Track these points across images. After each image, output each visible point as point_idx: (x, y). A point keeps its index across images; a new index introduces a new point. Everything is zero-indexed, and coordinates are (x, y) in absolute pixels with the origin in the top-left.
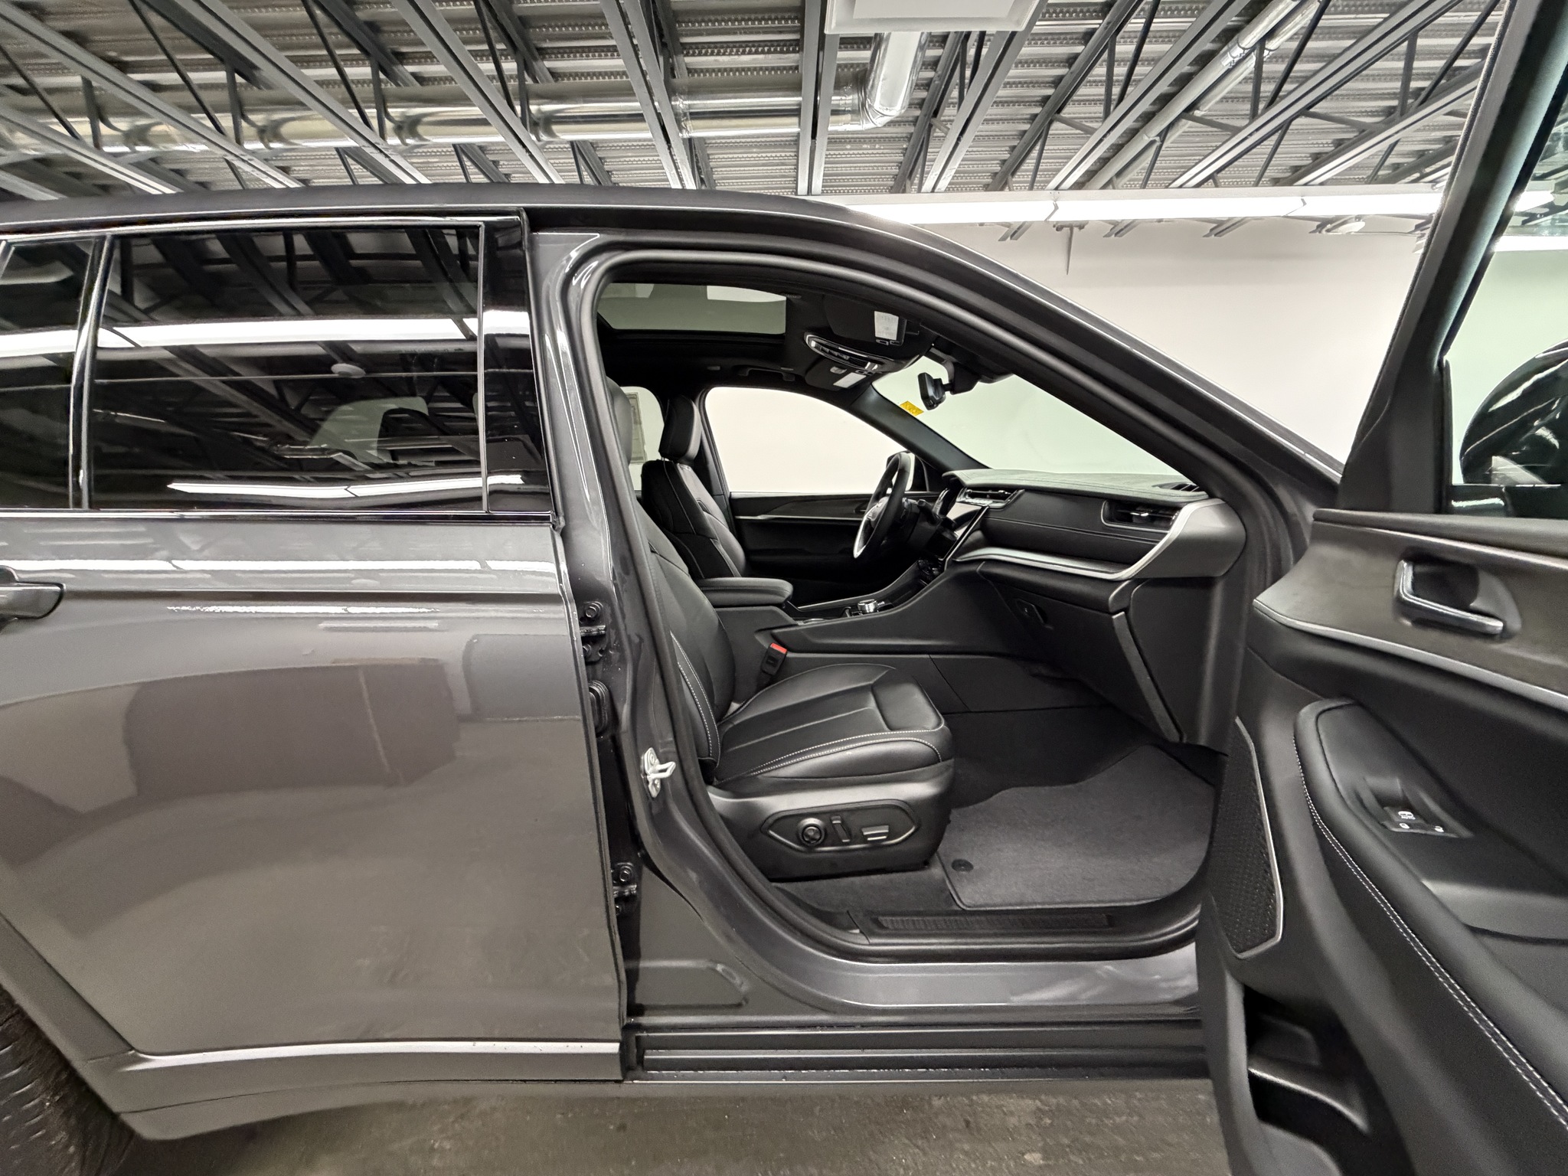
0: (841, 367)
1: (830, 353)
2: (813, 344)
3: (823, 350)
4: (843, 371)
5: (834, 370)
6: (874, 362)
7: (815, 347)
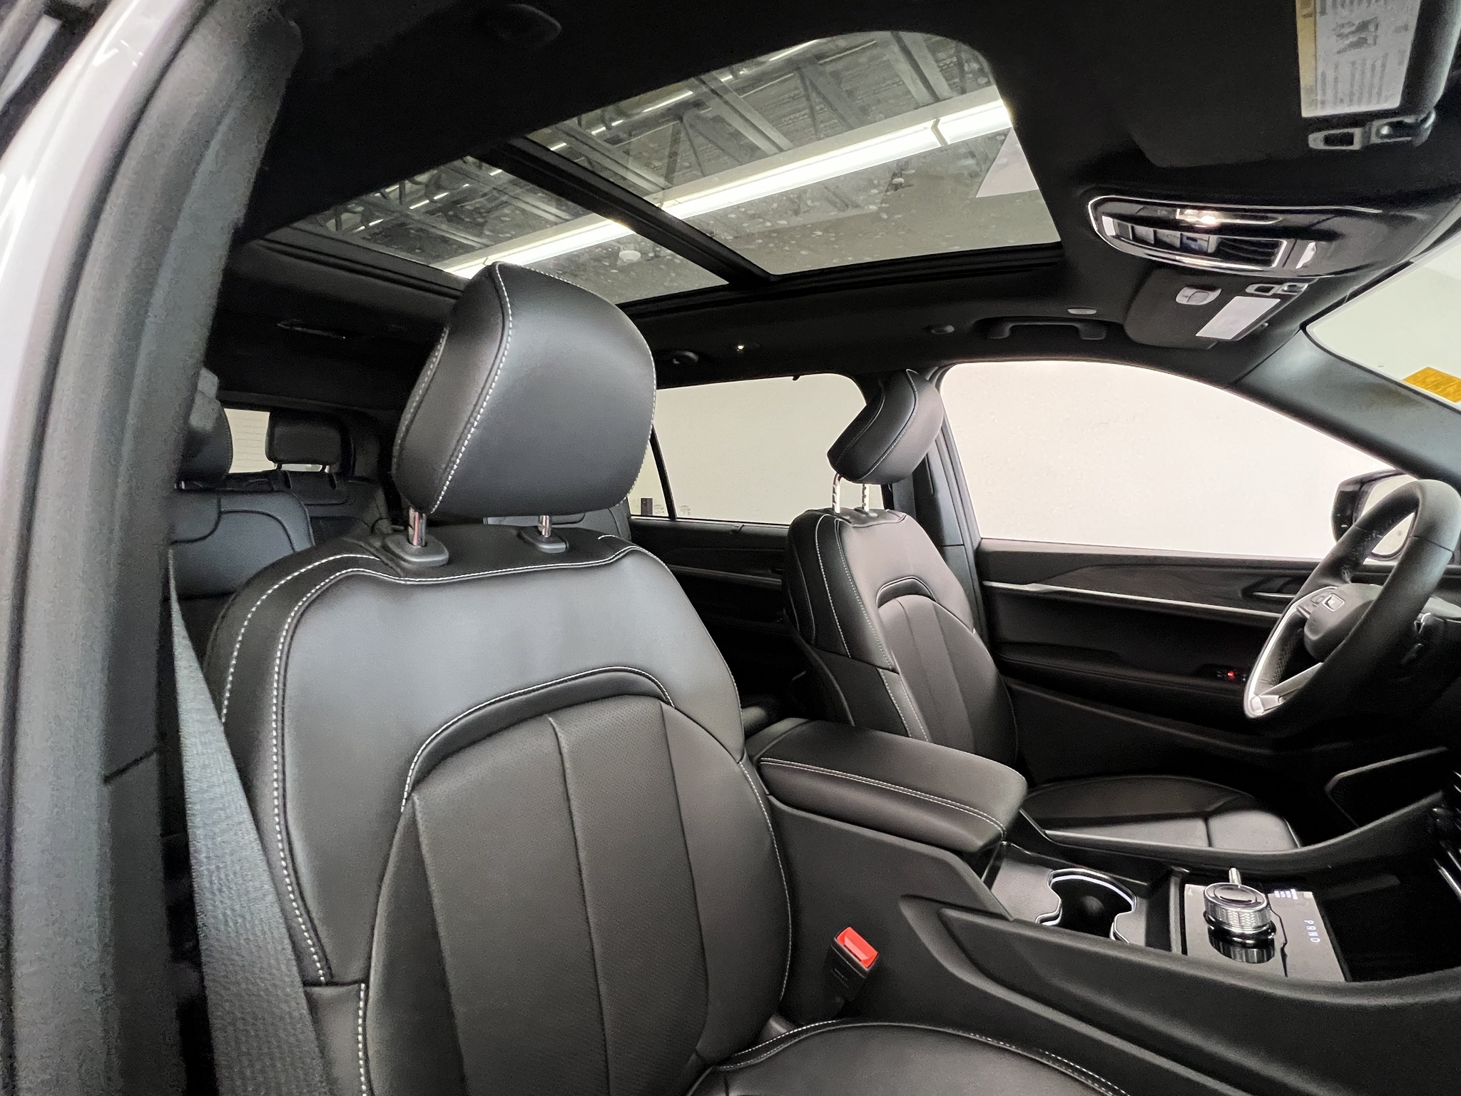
0: (1202, 280)
1: (1159, 243)
2: (1109, 227)
3: (1138, 240)
4: (1213, 296)
5: (1186, 297)
6: (1302, 234)
7: (1118, 237)
